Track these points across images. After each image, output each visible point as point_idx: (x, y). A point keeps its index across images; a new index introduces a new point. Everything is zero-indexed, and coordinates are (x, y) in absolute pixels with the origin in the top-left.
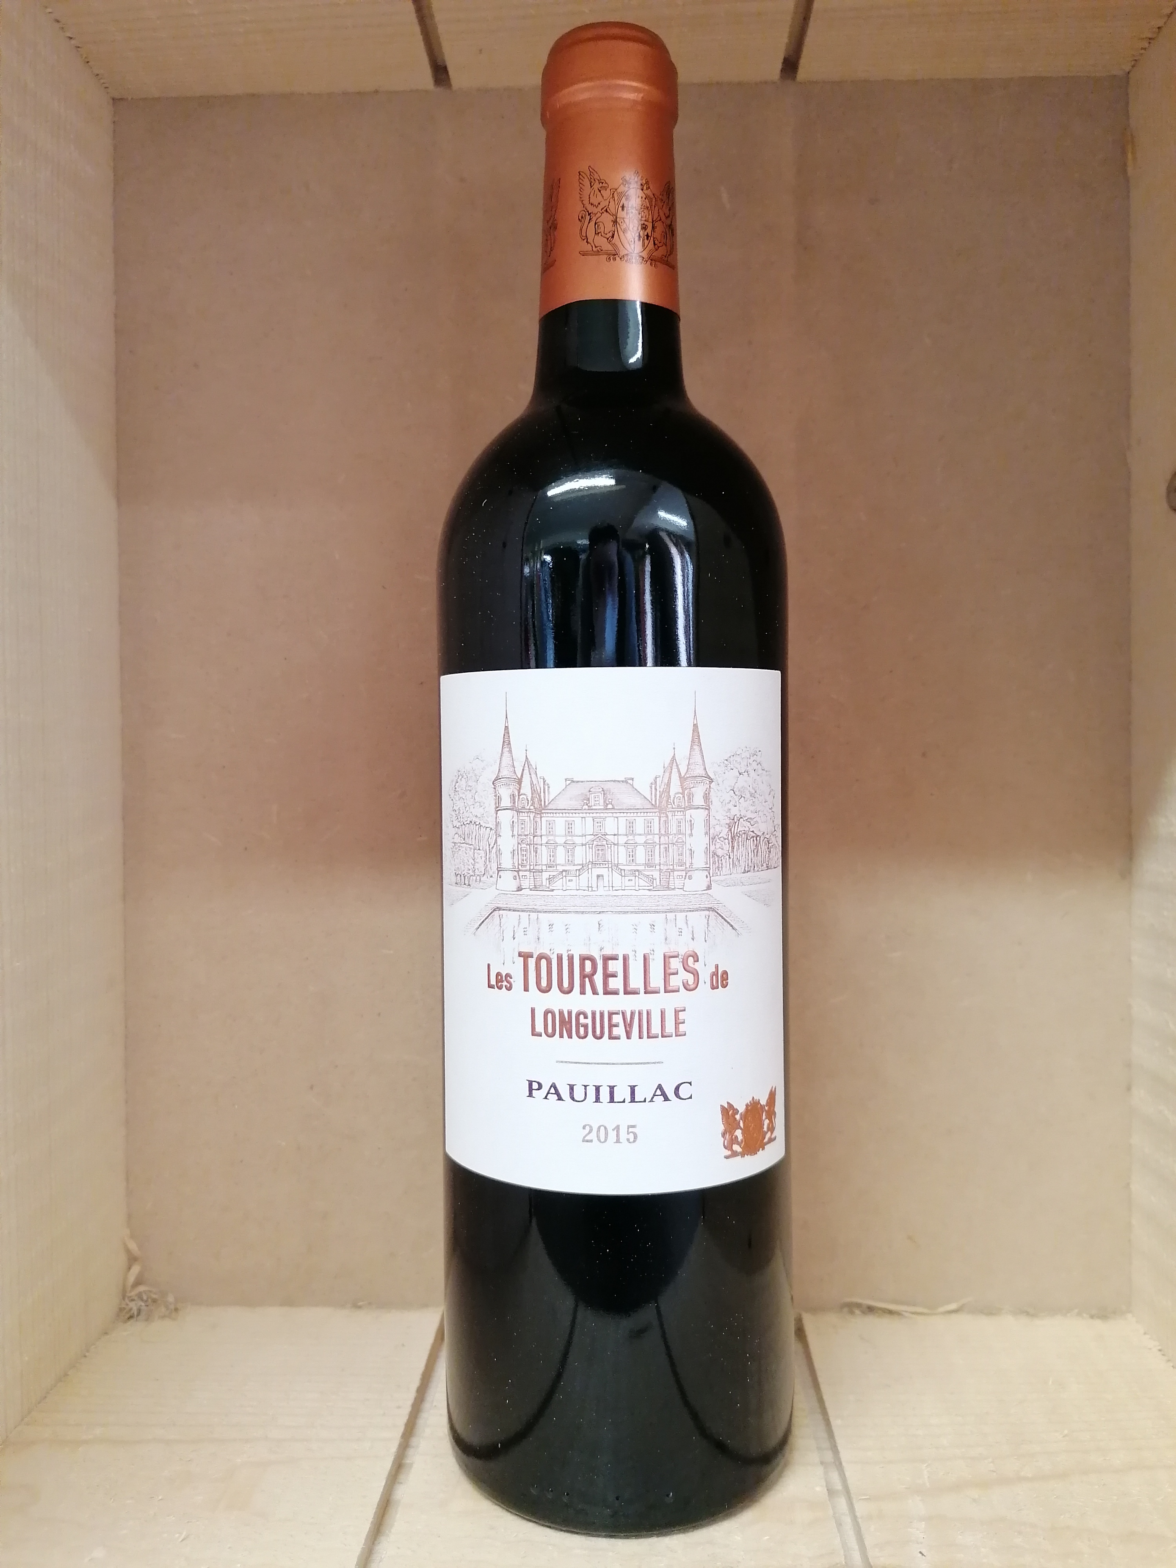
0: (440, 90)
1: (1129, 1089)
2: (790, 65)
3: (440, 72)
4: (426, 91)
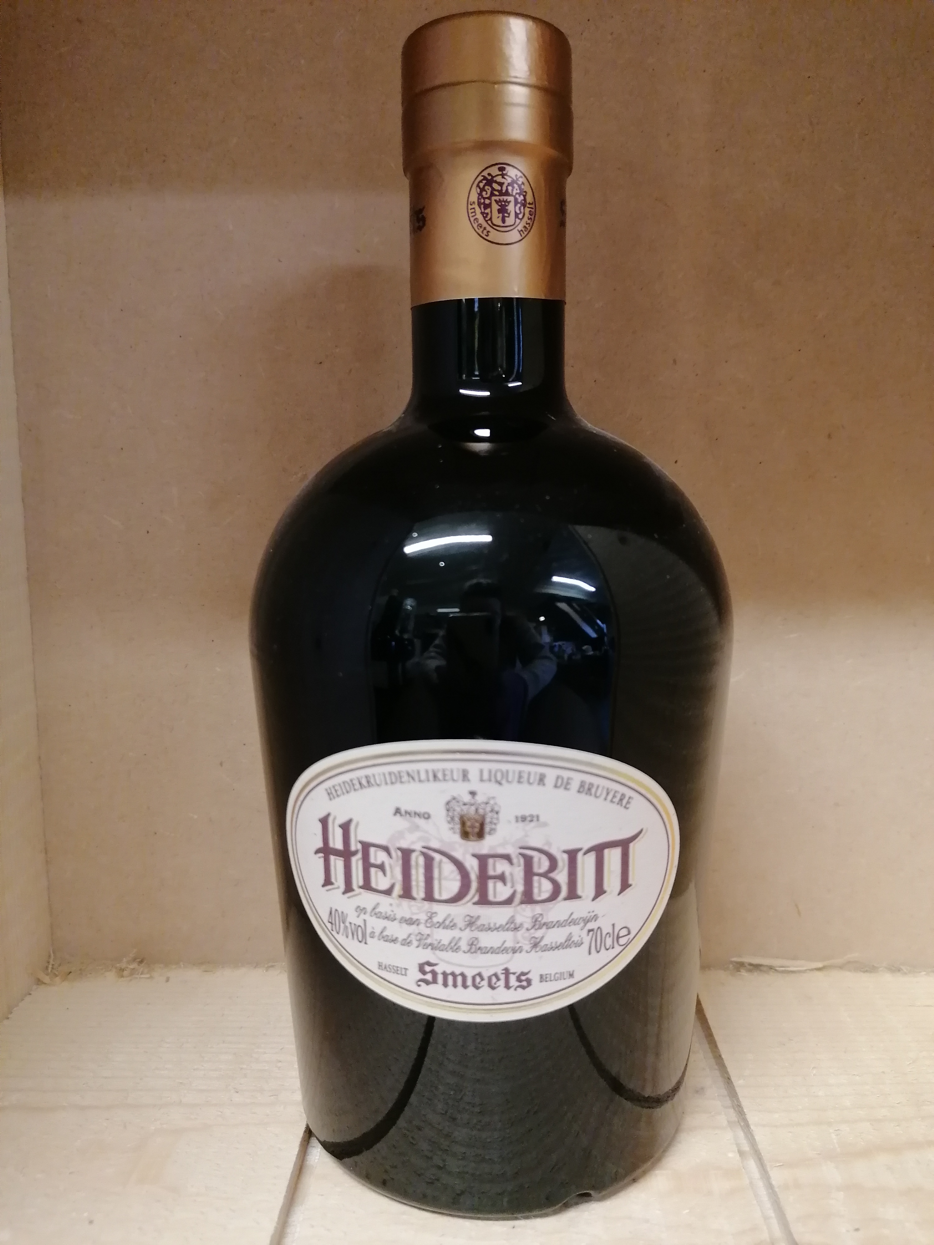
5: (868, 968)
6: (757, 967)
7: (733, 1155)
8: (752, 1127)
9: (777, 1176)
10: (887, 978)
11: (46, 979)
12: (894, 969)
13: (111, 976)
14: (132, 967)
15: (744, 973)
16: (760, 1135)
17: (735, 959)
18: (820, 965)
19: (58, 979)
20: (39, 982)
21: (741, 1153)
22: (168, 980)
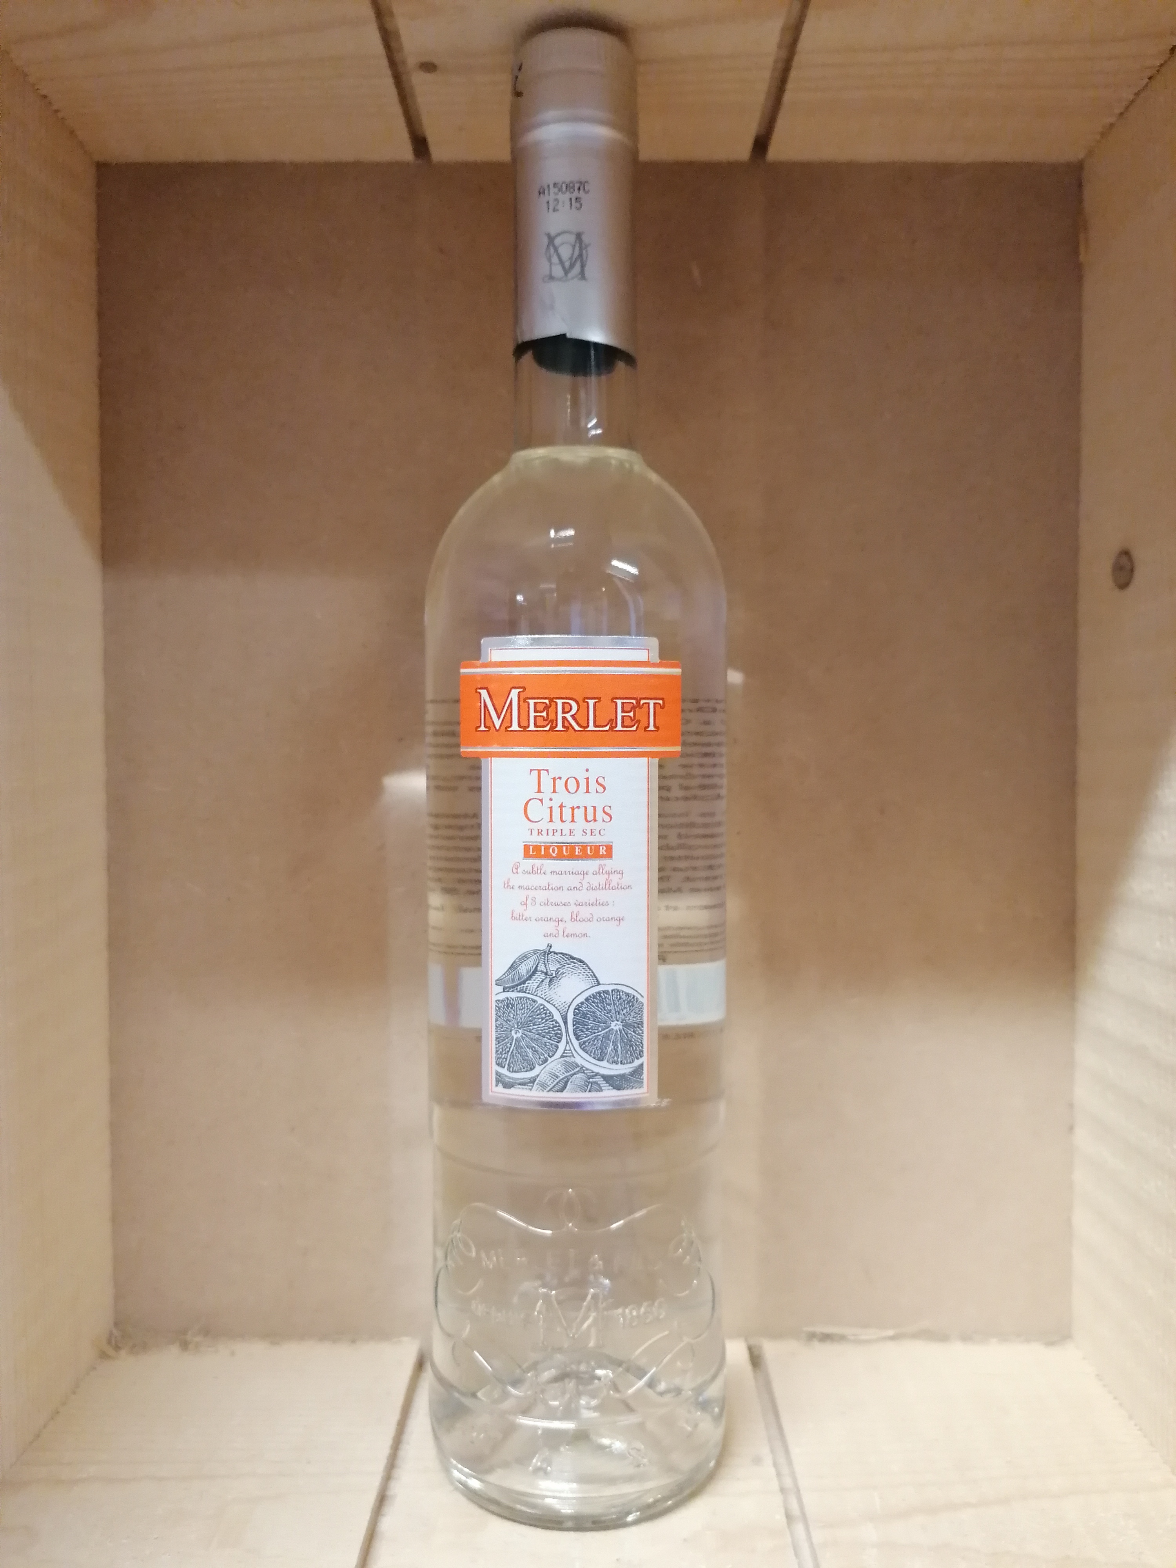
0: (420, 161)
1: (1071, 1128)
2: (761, 144)
3: (420, 144)
4: (408, 164)
5: (939, 1336)
6: (826, 1338)
7: (780, 1517)
8: (802, 1492)
9: (818, 1536)
10: (957, 1349)
11: (111, 1352)
12: (966, 1338)
13: (175, 1350)
14: (198, 1339)
15: (816, 1343)
16: (808, 1499)
17: (806, 1329)
18: (891, 1333)
19: (123, 1353)
20: (104, 1356)
21: (789, 1517)
22: (233, 1354)
